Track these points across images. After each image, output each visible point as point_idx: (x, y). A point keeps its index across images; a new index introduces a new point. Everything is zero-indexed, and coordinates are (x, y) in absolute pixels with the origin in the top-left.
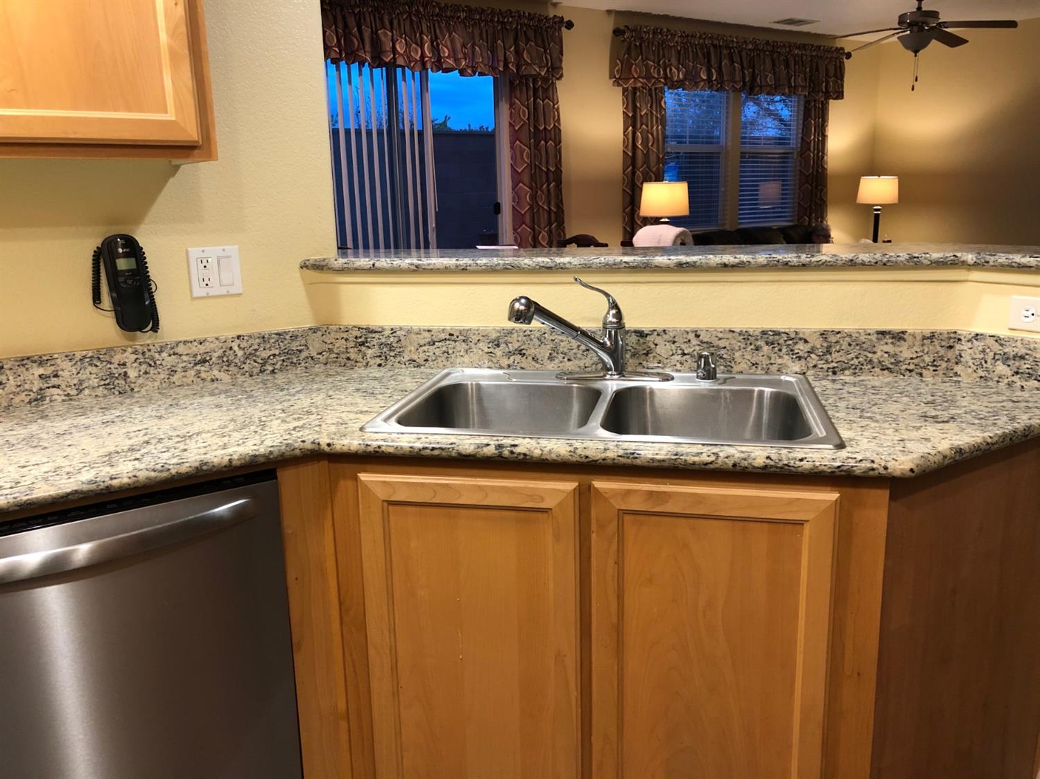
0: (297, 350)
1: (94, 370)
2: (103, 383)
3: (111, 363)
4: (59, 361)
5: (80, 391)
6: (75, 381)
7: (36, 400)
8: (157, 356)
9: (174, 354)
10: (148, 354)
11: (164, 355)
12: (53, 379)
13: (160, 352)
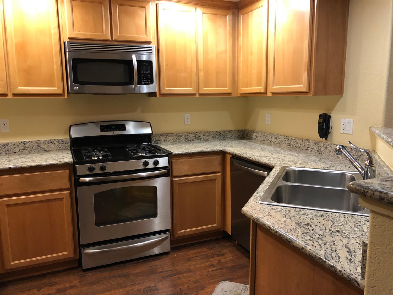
0: (360, 155)
1: (316, 146)
2: (317, 150)
3: (319, 145)
4: (311, 142)
5: (313, 150)
6: (313, 148)
7: (306, 150)
8: (327, 146)
9: (331, 147)
11: (329, 146)
12: (310, 146)
13: (328, 145)
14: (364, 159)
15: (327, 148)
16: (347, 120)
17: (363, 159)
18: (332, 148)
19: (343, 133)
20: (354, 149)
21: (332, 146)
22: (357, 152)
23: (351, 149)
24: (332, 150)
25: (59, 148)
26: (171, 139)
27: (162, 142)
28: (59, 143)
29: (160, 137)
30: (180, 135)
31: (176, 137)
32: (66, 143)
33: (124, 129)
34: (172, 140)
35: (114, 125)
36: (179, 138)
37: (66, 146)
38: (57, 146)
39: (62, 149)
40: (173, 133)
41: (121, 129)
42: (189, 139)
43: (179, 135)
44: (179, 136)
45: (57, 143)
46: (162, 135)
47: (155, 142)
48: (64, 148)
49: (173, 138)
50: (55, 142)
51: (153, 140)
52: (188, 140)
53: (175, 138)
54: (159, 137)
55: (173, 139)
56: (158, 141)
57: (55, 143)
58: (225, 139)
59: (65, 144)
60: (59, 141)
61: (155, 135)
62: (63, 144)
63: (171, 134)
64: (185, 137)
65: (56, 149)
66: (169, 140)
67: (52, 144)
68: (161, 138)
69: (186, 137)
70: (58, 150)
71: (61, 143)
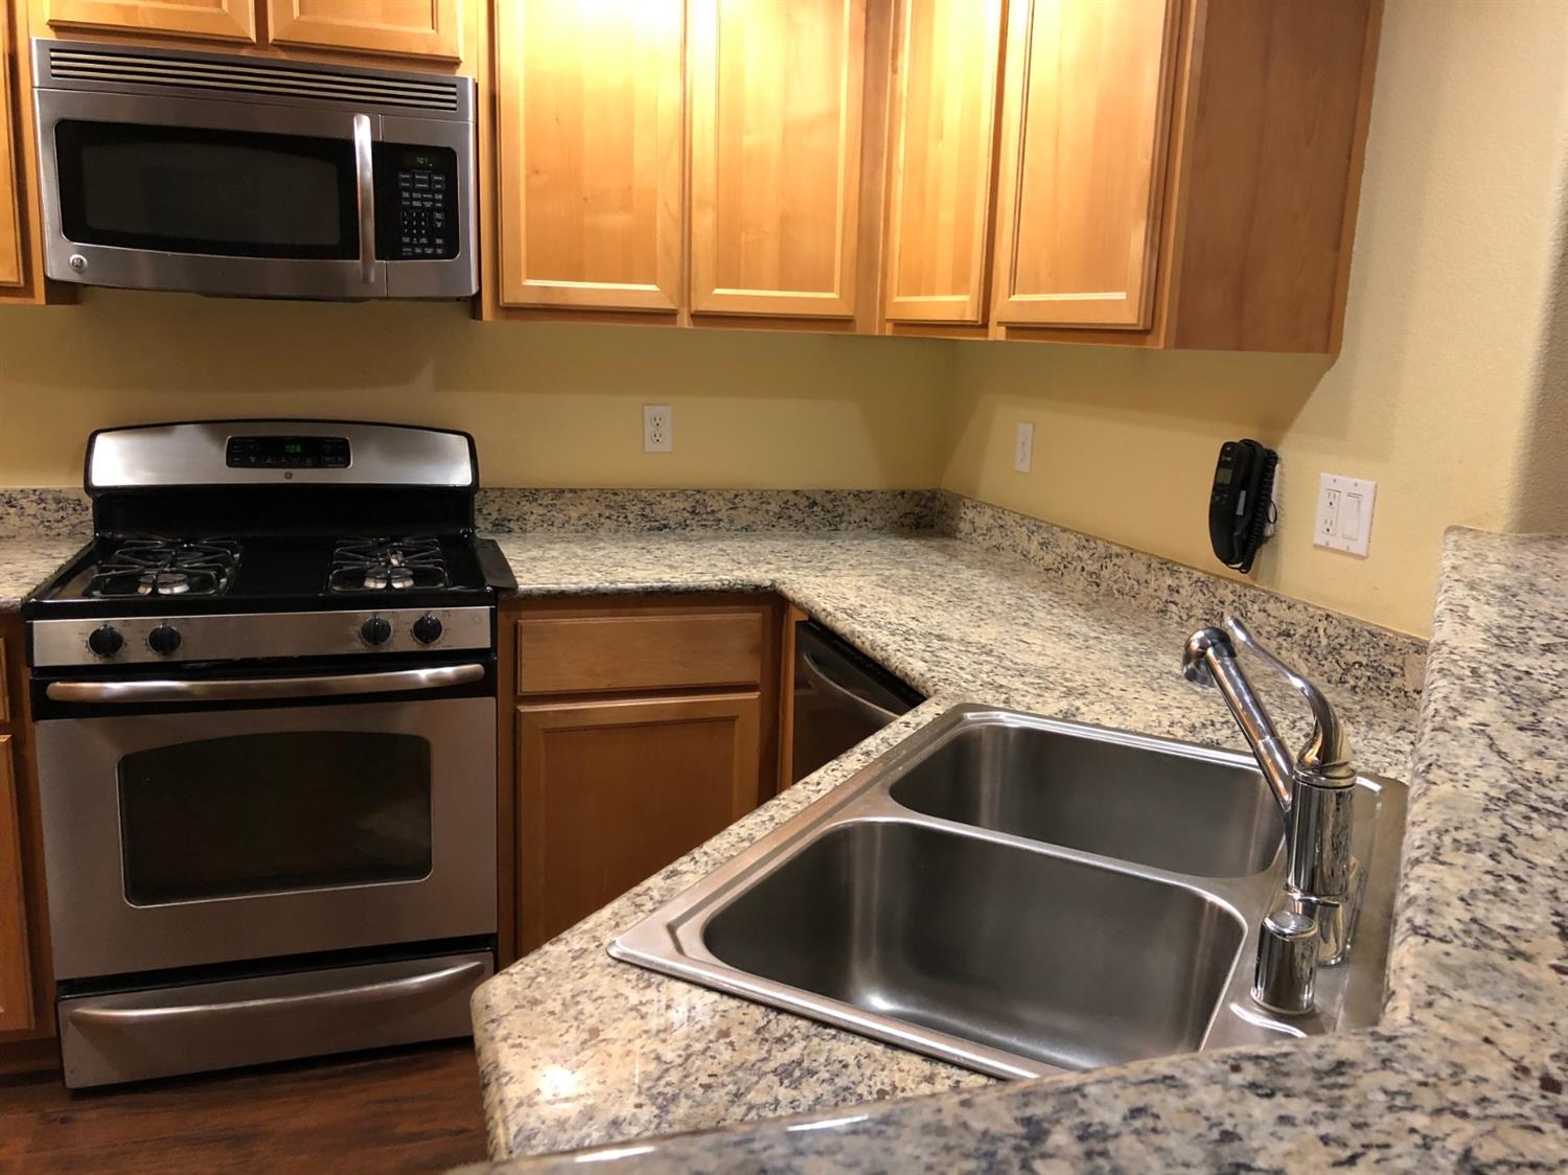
1: (1202, 598)
2: (1205, 617)
3: (1215, 597)
4: (1182, 576)
5: (1190, 617)
6: (1188, 605)
7: (1162, 611)
8: (1249, 603)
9: (1265, 611)
10: (1243, 599)
11: (1256, 607)
12: (1176, 594)
13: (1253, 602)
14: (1406, 692)
15: (1249, 614)
16: (1346, 482)
17: (1400, 690)
18: (1269, 615)
19: (1326, 548)
20: (1366, 633)
21: (1271, 606)
22: (1378, 651)
23: (1353, 630)
24: (1269, 629)
25: (42, 531)
26: (575, 515)
27: (529, 529)
28: (43, 505)
29: (519, 503)
30: (619, 498)
31: (600, 508)
32: (75, 510)
33: (340, 459)
34: (579, 519)
35: (296, 440)
36: (613, 513)
37: (77, 521)
38: (36, 522)
39: (59, 535)
40: (582, 490)
41: (327, 459)
42: (658, 518)
43: (613, 497)
44: (612, 504)
45: (32, 509)
46: (532, 494)
47: (495, 525)
48: (64, 529)
49: (584, 509)
50: (23, 502)
51: (489, 514)
52: (657, 524)
53: (596, 515)
54: (514, 502)
55: (585, 515)
56: (509, 521)
57: (22, 508)
58: (833, 527)
59: (70, 511)
60: (43, 496)
61: (499, 493)
62: (61, 513)
63: (574, 491)
64: (643, 509)
65: (27, 532)
66: (567, 518)
67: (12, 510)
68: (526, 507)
69: (648, 510)
70: (40, 536)
71: (53, 506)
